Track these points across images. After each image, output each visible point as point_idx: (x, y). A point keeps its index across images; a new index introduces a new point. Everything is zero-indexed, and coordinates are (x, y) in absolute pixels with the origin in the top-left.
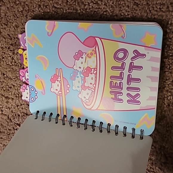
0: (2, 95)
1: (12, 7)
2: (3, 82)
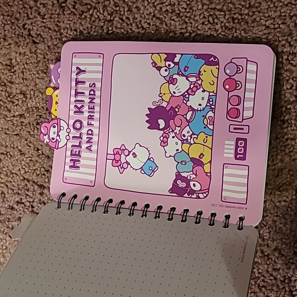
0: (34, 182)
1: (56, 45)
2: (36, 161)
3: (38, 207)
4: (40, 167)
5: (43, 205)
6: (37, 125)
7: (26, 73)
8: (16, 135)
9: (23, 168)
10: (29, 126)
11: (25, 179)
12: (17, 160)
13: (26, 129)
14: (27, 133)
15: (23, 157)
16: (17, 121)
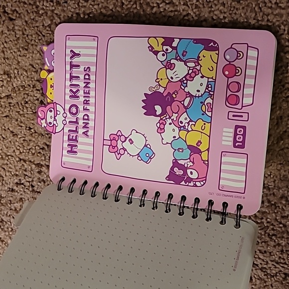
0: (31, 161)
1: (33, 19)
2: (30, 141)
3: (39, 185)
4: (35, 145)
5: (43, 183)
6: (25, 104)
7: (7, 52)
8: (6, 116)
9: (17, 149)
10: (17, 106)
11: (21, 160)
12: (10, 142)
13: (15, 109)
14: (17, 113)
15: (16, 138)
16: (4, 102)
